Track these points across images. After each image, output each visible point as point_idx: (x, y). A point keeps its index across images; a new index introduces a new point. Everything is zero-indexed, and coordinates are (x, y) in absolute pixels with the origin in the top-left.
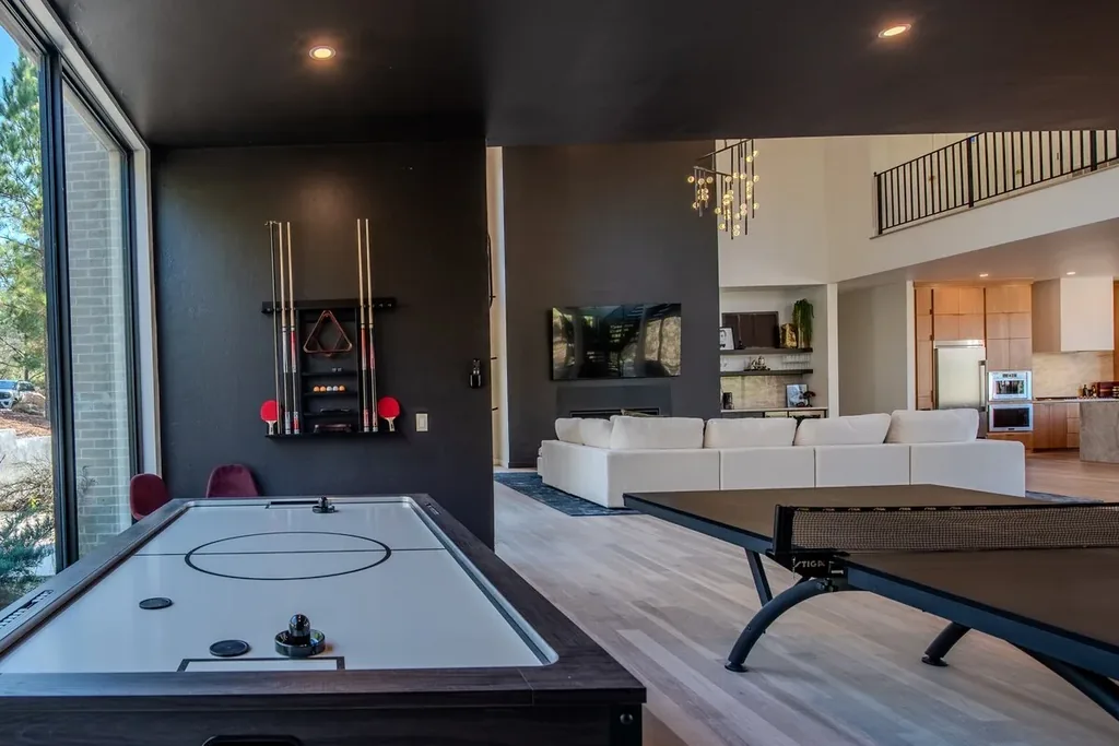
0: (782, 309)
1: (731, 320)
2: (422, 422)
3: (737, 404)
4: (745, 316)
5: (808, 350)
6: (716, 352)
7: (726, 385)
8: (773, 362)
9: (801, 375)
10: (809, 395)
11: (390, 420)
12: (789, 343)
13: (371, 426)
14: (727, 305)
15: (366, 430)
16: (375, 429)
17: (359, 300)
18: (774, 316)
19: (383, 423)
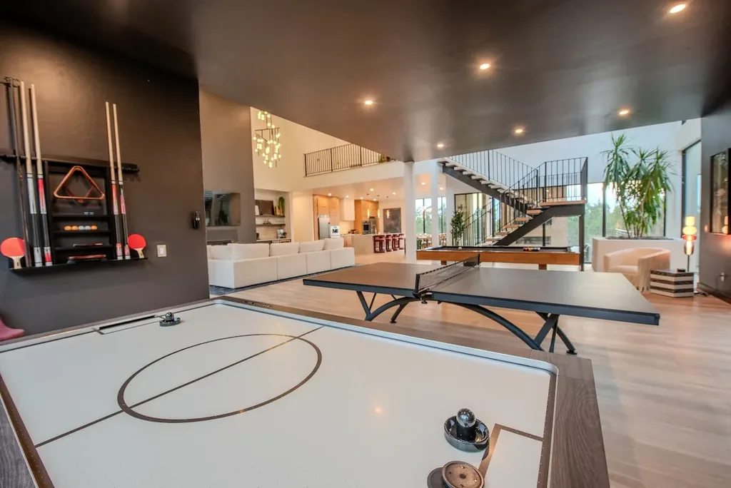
0: (274, 199)
1: (258, 202)
2: (162, 251)
3: (262, 237)
4: (263, 201)
5: (284, 216)
6: (255, 216)
7: (258, 230)
8: (273, 221)
9: (281, 226)
10: (284, 234)
11: (139, 250)
12: (278, 213)
13: (124, 255)
14: (257, 197)
15: (120, 258)
16: (128, 257)
18: (272, 202)
19: (134, 253)
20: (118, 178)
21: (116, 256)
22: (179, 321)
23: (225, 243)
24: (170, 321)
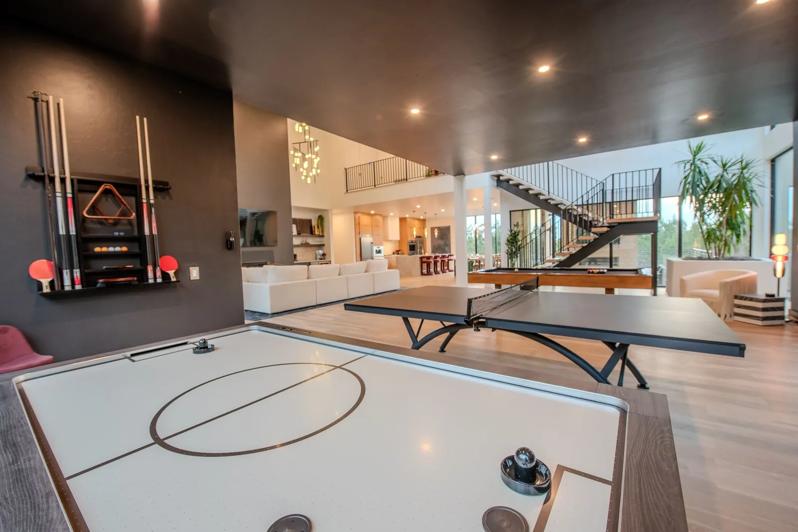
0: (313, 218)
1: (295, 221)
2: (195, 273)
3: (300, 259)
4: (301, 220)
5: (323, 236)
6: (292, 237)
7: (296, 251)
8: (311, 241)
9: (321, 246)
10: (324, 255)
11: (171, 273)
12: (317, 233)
13: (155, 278)
14: (295, 215)
15: (151, 281)
16: (159, 280)
17: (139, 180)
18: (310, 221)
19: (165, 276)
20: (149, 197)
21: (147, 279)
22: (213, 349)
23: (261, 265)
24: (204, 348)
